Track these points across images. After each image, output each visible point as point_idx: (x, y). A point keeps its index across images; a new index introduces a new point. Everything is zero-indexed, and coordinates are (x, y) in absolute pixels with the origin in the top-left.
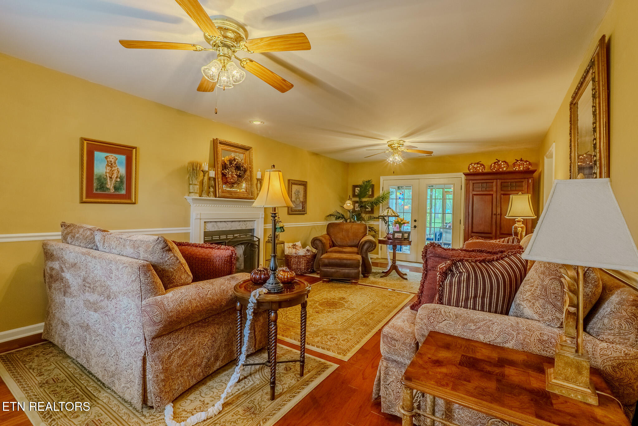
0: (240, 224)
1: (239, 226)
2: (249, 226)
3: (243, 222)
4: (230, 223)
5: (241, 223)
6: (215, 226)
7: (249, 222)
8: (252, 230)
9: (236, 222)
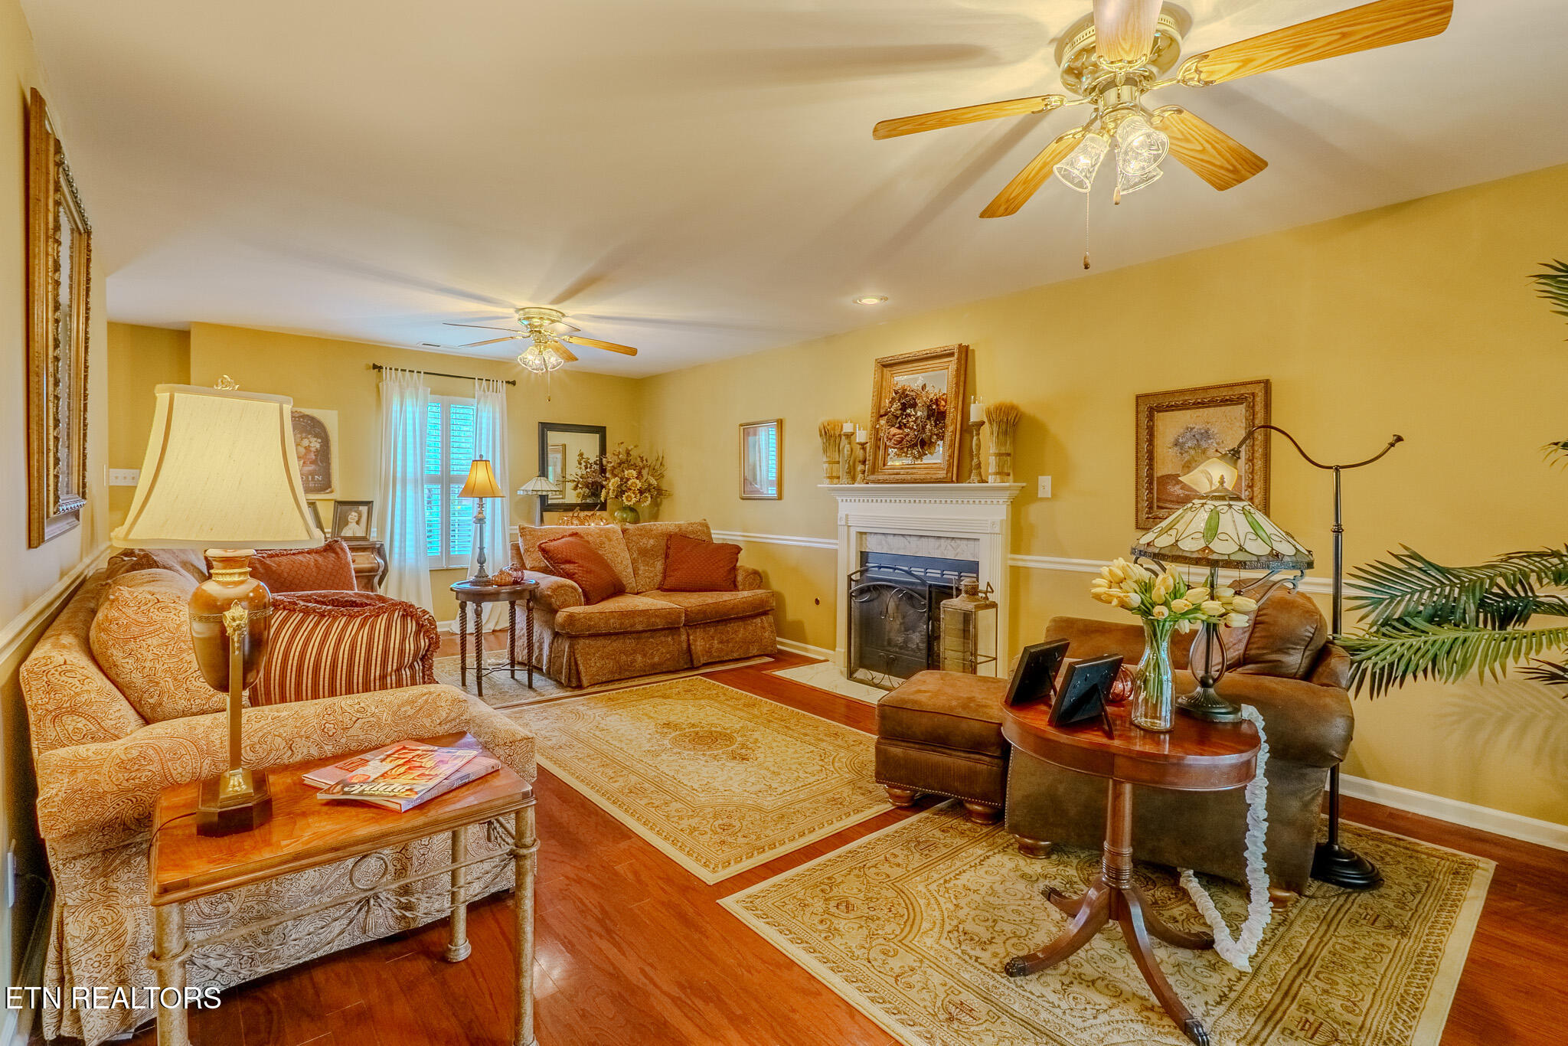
0: (940, 546)
1: (938, 548)
2: (964, 553)
3: (949, 541)
4: (915, 539)
5: (943, 540)
6: (884, 542)
7: (965, 542)
8: (973, 567)
9: (930, 539)
